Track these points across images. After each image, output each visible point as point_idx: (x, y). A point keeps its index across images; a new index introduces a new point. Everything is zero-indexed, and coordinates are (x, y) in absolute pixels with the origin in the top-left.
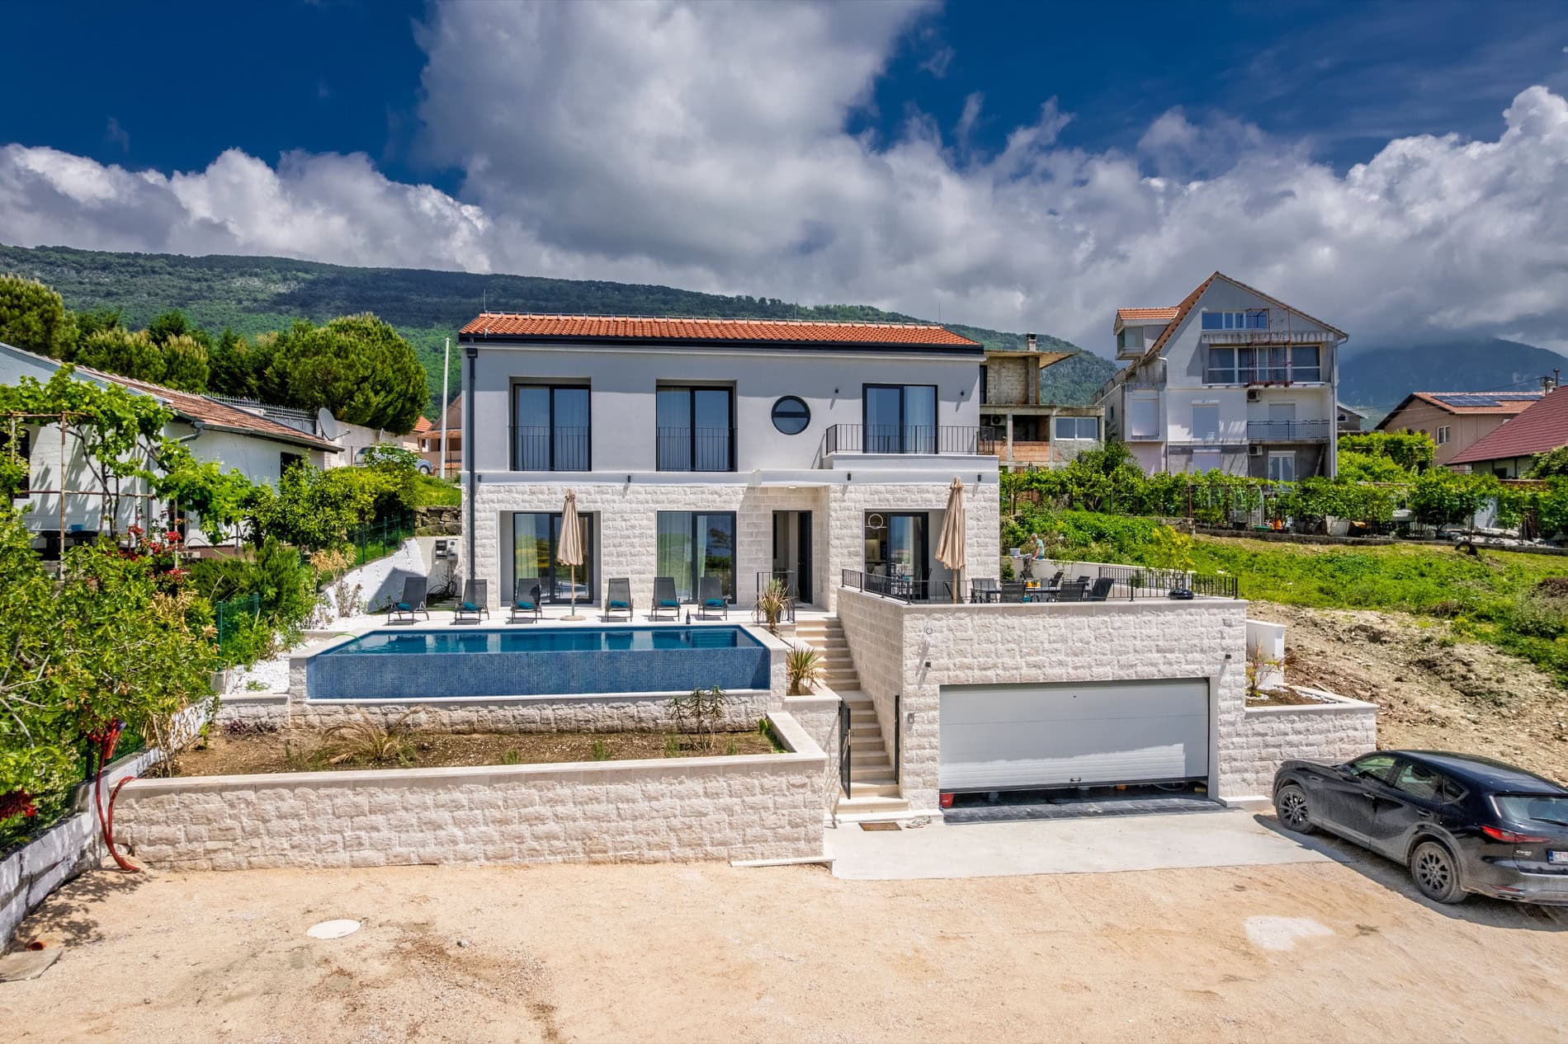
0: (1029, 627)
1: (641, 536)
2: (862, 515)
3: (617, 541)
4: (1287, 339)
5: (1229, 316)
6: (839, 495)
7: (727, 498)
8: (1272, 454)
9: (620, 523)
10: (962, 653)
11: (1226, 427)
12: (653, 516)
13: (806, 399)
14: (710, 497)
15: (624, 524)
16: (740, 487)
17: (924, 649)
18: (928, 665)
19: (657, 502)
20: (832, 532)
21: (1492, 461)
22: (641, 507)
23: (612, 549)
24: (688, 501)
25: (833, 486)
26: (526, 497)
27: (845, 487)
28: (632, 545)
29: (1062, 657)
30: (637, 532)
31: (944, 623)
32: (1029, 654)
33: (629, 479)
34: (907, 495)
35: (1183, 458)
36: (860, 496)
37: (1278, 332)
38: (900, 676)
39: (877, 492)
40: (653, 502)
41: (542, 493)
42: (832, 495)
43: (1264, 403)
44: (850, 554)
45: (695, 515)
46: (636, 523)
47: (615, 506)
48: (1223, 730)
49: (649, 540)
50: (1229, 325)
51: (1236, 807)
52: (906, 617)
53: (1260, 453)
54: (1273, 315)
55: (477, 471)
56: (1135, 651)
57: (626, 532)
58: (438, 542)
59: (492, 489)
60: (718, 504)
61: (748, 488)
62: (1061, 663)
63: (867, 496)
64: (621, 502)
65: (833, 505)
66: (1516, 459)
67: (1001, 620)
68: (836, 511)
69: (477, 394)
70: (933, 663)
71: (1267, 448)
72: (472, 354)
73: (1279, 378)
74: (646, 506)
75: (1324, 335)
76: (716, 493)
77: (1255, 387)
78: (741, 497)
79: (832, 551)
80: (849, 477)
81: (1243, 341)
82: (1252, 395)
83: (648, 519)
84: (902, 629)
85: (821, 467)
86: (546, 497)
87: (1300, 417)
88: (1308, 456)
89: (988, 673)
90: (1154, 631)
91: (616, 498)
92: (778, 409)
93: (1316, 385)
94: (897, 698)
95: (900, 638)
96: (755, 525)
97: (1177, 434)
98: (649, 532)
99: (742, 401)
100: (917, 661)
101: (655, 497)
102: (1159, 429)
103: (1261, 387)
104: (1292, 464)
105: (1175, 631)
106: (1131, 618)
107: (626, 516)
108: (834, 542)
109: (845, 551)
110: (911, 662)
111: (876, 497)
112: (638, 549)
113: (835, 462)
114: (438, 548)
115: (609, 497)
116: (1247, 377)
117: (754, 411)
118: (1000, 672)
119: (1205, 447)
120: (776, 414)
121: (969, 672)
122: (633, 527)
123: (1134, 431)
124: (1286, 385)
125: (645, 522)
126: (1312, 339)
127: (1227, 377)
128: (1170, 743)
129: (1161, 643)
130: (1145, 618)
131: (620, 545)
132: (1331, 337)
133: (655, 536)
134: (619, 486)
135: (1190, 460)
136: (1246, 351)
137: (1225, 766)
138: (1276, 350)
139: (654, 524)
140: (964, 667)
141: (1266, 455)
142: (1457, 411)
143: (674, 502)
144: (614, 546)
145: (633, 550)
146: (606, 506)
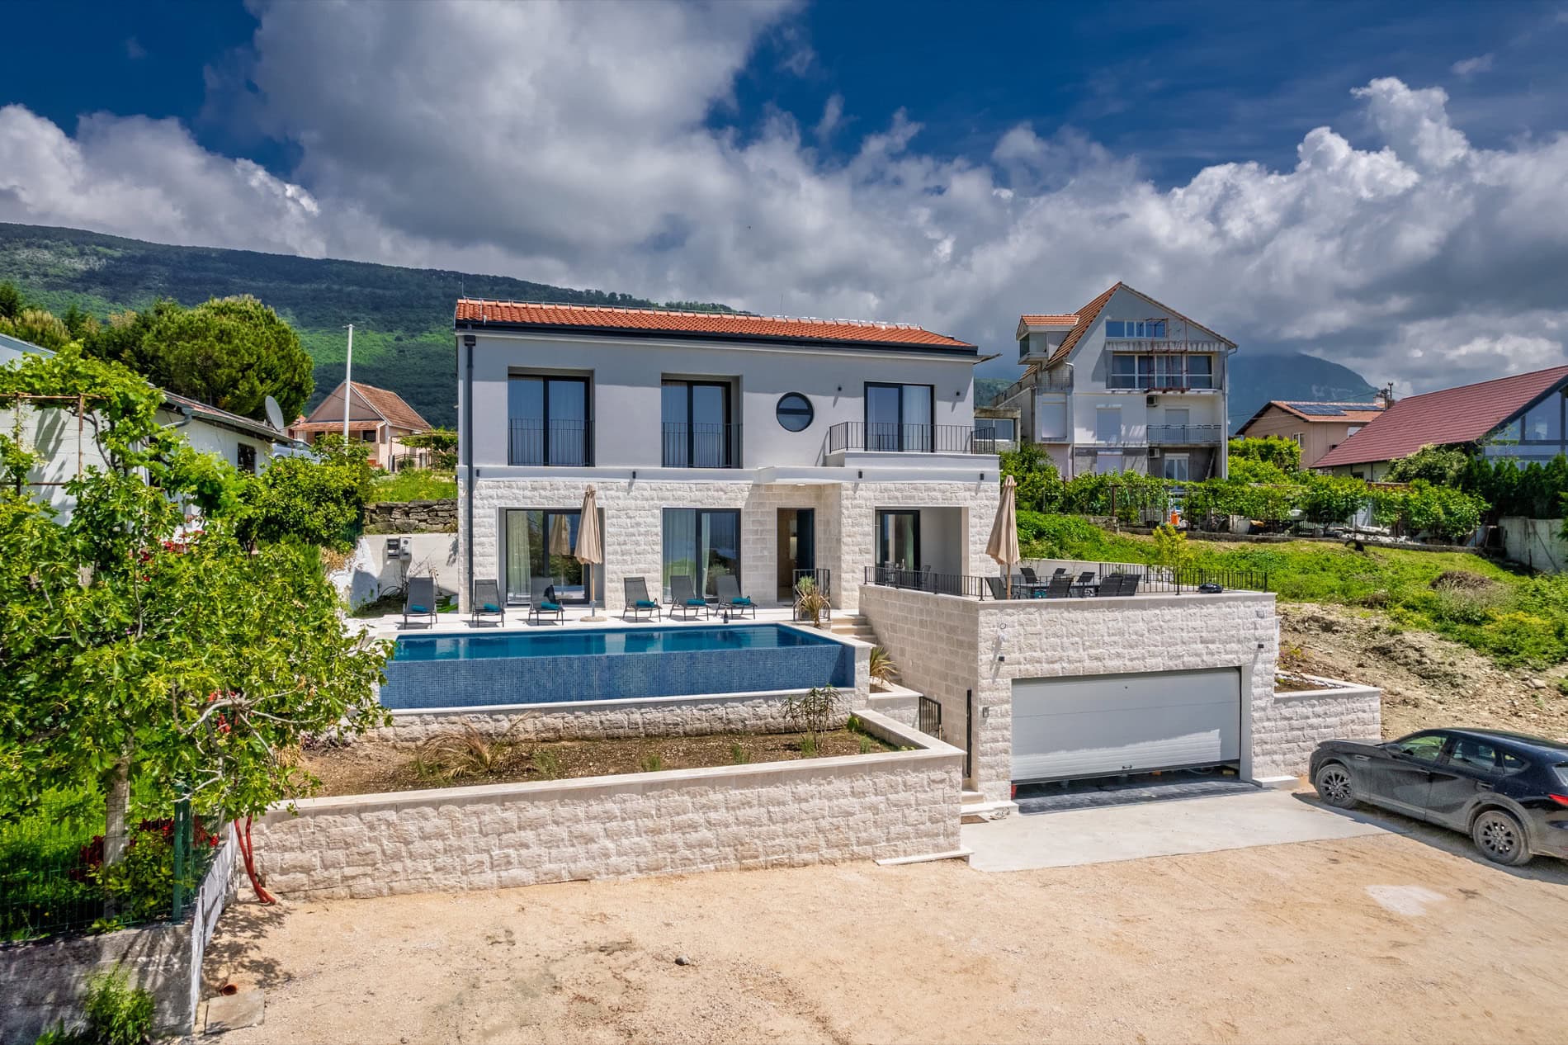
0: (1091, 621)
1: (646, 534)
2: (872, 513)
3: (622, 539)
4: (1183, 348)
5: (1131, 326)
6: (850, 493)
7: (732, 495)
8: (1168, 456)
9: (624, 520)
10: (1032, 647)
11: (1128, 430)
12: (658, 513)
13: (811, 397)
14: (716, 493)
15: (628, 521)
16: (745, 484)
17: (998, 643)
18: (1002, 659)
19: (663, 499)
20: (843, 530)
21: (1351, 465)
22: (646, 504)
23: (618, 548)
24: (693, 498)
25: (845, 483)
26: (528, 493)
27: (857, 485)
28: (637, 543)
29: (1120, 650)
30: (642, 530)
31: (1015, 618)
32: (1091, 647)
33: (634, 475)
34: (915, 493)
35: (1088, 459)
37: (1175, 341)
38: (974, 671)
39: (886, 490)
40: (658, 499)
41: (544, 489)
42: (844, 493)
43: (1160, 410)
44: (861, 551)
45: (699, 513)
46: (641, 520)
47: (621, 502)
48: (1256, 715)
49: (654, 538)
50: (1130, 333)
51: (1270, 787)
52: (981, 612)
53: (1157, 455)
54: (1172, 325)
55: (475, 465)
56: (1183, 643)
57: (631, 530)
58: (389, 540)
59: (491, 484)
60: (723, 501)
61: (754, 485)
62: (1118, 655)
63: (877, 494)
64: (625, 499)
65: (845, 502)
66: (1372, 464)
67: (1066, 614)
68: (847, 508)
69: (475, 384)
70: (1007, 657)
71: (1164, 450)
72: (470, 342)
73: (1173, 384)
74: (652, 503)
75: (1217, 345)
76: (722, 490)
77: (1154, 393)
78: (746, 494)
79: (844, 548)
80: (860, 475)
81: (1144, 349)
82: (1151, 400)
83: (653, 516)
84: (977, 624)
85: (825, 464)
86: (548, 493)
87: (1192, 425)
88: (1201, 458)
89: (1057, 666)
90: (1198, 624)
91: (620, 494)
92: (784, 406)
93: (1209, 392)
94: (969, 693)
95: (974, 633)
96: (760, 523)
97: (1083, 437)
98: (654, 529)
99: (747, 397)
100: (992, 656)
101: (660, 493)
102: (1067, 433)
103: (1160, 393)
104: (1185, 466)
105: (1215, 622)
106: (1178, 611)
107: (631, 513)
108: (845, 539)
109: (857, 549)
110: (986, 656)
111: (886, 494)
112: (643, 547)
113: (847, 460)
114: (390, 547)
115: (613, 493)
116: (1146, 383)
117: (758, 408)
118: (1065, 665)
119: (1109, 449)
120: (781, 411)
121: (1037, 665)
122: (638, 524)
123: (1044, 433)
124: (1183, 392)
126: (1206, 349)
127: (1129, 383)
128: (1208, 730)
129: (1203, 634)
130: (1191, 611)
131: (625, 544)
132: (1223, 348)
133: (661, 534)
134: (624, 482)
135: (1095, 462)
136: (1147, 359)
137: (1257, 749)
138: (1171, 358)
139: (659, 521)
140: (1033, 661)
141: (1162, 457)
142: (1311, 419)
143: (679, 499)
144: (619, 544)
145: (638, 549)
146: (611, 502)
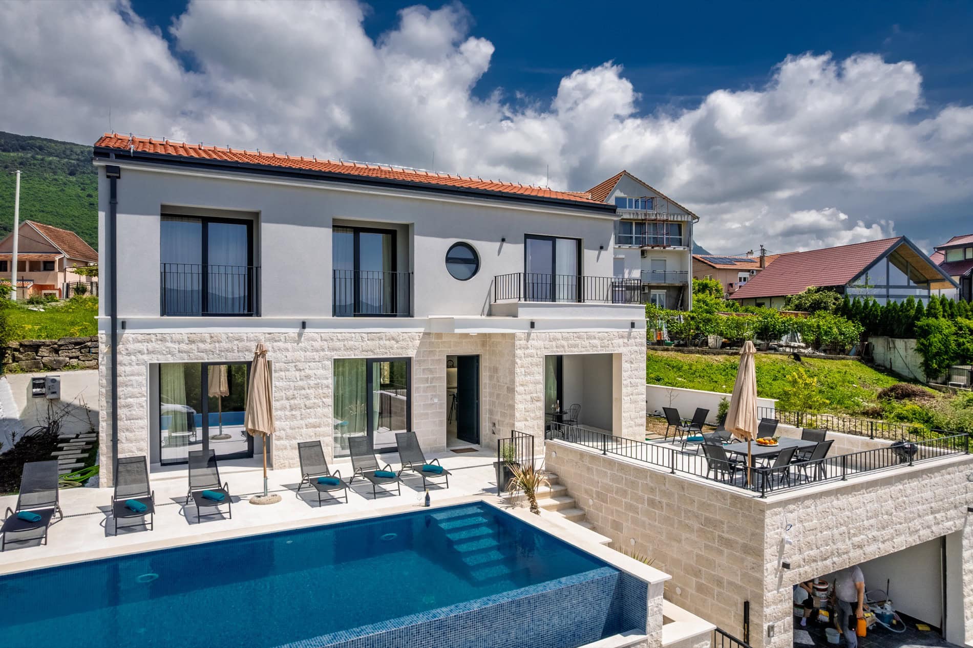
0: (854, 505)
1: (317, 386)
2: (542, 361)
3: (290, 393)
4: (665, 218)
5: (630, 201)
6: (523, 342)
7: (404, 344)
8: (653, 292)
9: (293, 373)
10: (809, 546)
12: (329, 364)
14: (387, 342)
15: (298, 374)
16: (416, 332)
17: (782, 546)
18: (785, 565)
19: (334, 349)
20: (517, 379)
21: (756, 298)
22: (316, 355)
23: (285, 402)
24: (365, 348)
25: (516, 333)
26: (184, 347)
27: (529, 335)
28: (307, 397)
29: (875, 533)
30: (312, 383)
31: (795, 514)
32: (855, 535)
33: (304, 325)
34: (578, 342)
36: (540, 343)
37: (660, 213)
38: (759, 583)
39: (555, 339)
40: (330, 349)
41: (203, 341)
42: (517, 343)
43: (648, 260)
44: (532, 399)
45: (369, 363)
46: (311, 372)
47: (289, 354)
49: (325, 391)
50: (631, 206)
52: (768, 513)
53: (646, 291)
54: (658, 202)
55: (120, 316)
56: (919, 516)
57: (301, 383)
58: (34, 379)
59: (140, 337)
60: (395, 351)
61: (425, 334)
62: (875, 539)
63: (547, 342)
64: (294, 350)
65: (519, 352)
66: (771, 298)
67: (835, 502)
68: (520, 358)
70: (789, 562)
71: (651, 287)
72: (113, 175)
73: (657, 243)
74: (322, 354)
75: (686, 217)
76: (393, 339)
77: (645, 248)
78: (417, 342)
79: (518, 397)
80: (532, 325)
81: (640, 218)
82: (643, 253)
83: (324, 368)
84: (762, 528)
86: (207, 346)
87: (669, 268)
88: (674, 294)
89: (828, 562)
90: (928, 494)
91: (289, 345)
92: (451, 255)
93: (681, 248)
94: (747, 605)
95: (758, 536)
96: (430, 371)
98: (325, 382)
99: (418, 241)
100: (776, 562)
101: (331, 344)
103: (650, 248)
104: (663, 298)
105: (940, 491)
106: (915, 483)
107: (300, 365)
108: (519, 389)
109: (528, 397)
110: (771, 564)
111: (554, 344)
112: (313, 401)
113: (520, 310)
114: (35, 386)
115: (280, 344)
116: (641, 242)
118: (835, 559)
120: (450, 260)
121: (813, 565)
122: (308, 377)
124: (664, 248)
125: (321, 372)
126: (679, 219)
127: (628, 241)
129: (933, 505)
130: (924, 482)
131: (294, 398)
132: (690, 218)
133: (332, 386)
134: (293, 332)
136: (641, 224)
138: (655, 223)
139: (330, 373)
140: (810, 561)
141: (649, 291)
142: (718, 266)
143: (351, 349)
144: (287, 399)
145: (308, 403)
146: (279, 355)
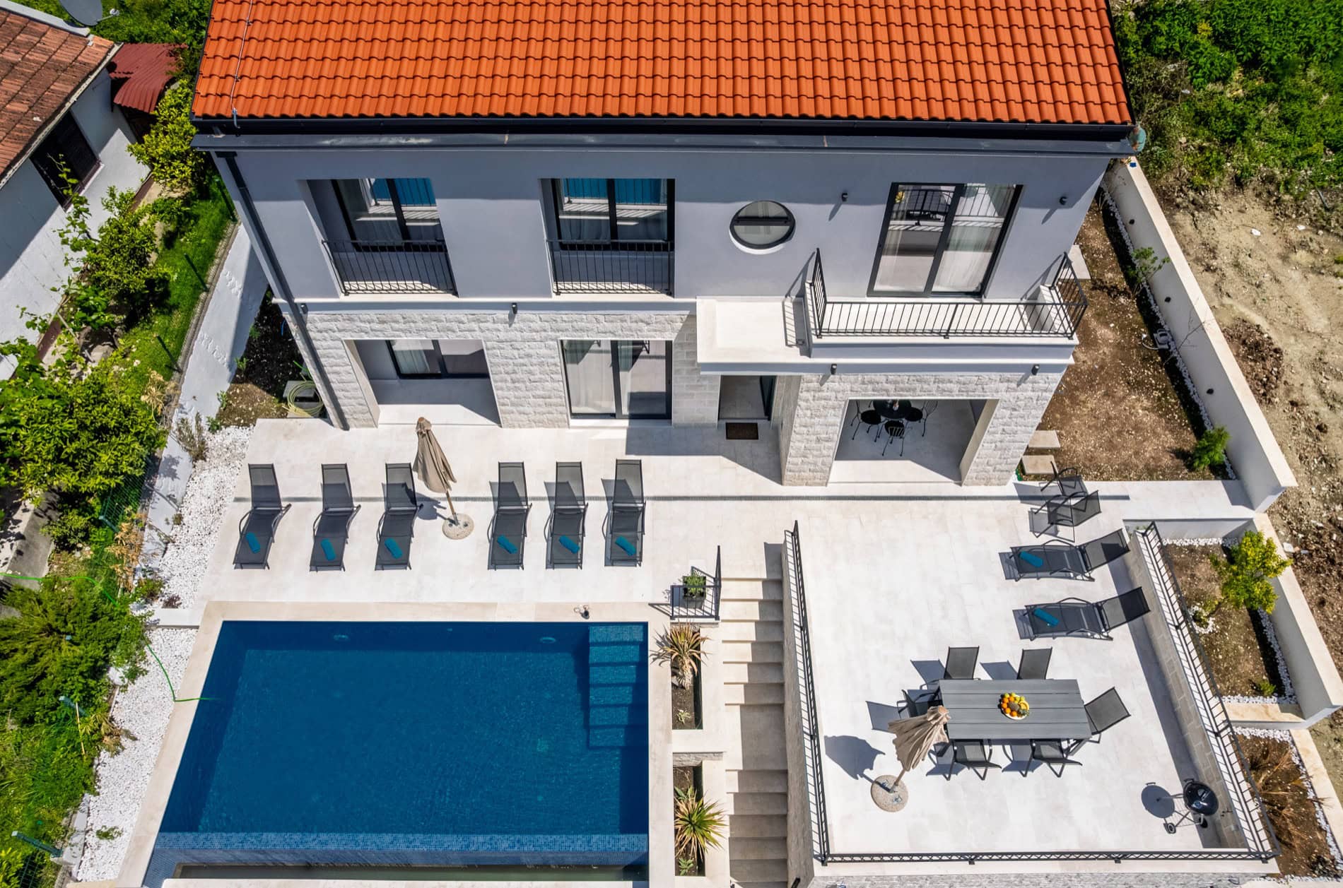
1: (542, 364)
2: (843, 405)
3: (509, 368)
6: (814, 385)
9: (509, 352)
12: (554, 345)
14: (634, 325)
15: (516, 353)
16: (676, 315)
19: (561, 332)
20: (797, 421)
22: (536, 336)
23: (505, 376)
24: (601, 329)
25: (806, 375)
27: (825, 378)
28: (531, 373)
30: (535, 360)
33: (515, 307)
34: (916, 386)
36: (846, 388)
40: (552, 330)
42: (803, 385)
45: (615, 343)
46: (531, 352)
47: (501, 334)
55: (297, 300)
57: (521, 361)
59: (326, 317)
63: (857, 387)
64: (507, 331)
65: (804, 395)
68: (806, 400)
69: (258, 206)
74: (544, 334)
76: (642, 321)
79: (794, 437)
83: (549, 348)
91: (500, 326)
98: (551, 361)
101: (554, 325)
107: (517, 345)
108: (797, 430)
111: (870, 388)
112: (539, 376)
115: (490, 325)
117: (700, 221)
122: (529, 356)
125: (544, 351)
131: (515, 372)
133: (560, 364)
134: (504, 314)
139: (556, 353)
143: (582, 330)
144: (507, 373)
145: (532, 378)
146: (488, 334)
